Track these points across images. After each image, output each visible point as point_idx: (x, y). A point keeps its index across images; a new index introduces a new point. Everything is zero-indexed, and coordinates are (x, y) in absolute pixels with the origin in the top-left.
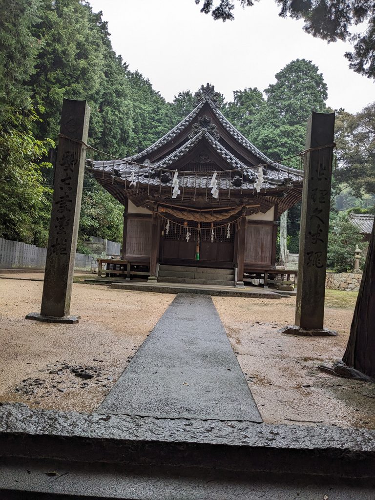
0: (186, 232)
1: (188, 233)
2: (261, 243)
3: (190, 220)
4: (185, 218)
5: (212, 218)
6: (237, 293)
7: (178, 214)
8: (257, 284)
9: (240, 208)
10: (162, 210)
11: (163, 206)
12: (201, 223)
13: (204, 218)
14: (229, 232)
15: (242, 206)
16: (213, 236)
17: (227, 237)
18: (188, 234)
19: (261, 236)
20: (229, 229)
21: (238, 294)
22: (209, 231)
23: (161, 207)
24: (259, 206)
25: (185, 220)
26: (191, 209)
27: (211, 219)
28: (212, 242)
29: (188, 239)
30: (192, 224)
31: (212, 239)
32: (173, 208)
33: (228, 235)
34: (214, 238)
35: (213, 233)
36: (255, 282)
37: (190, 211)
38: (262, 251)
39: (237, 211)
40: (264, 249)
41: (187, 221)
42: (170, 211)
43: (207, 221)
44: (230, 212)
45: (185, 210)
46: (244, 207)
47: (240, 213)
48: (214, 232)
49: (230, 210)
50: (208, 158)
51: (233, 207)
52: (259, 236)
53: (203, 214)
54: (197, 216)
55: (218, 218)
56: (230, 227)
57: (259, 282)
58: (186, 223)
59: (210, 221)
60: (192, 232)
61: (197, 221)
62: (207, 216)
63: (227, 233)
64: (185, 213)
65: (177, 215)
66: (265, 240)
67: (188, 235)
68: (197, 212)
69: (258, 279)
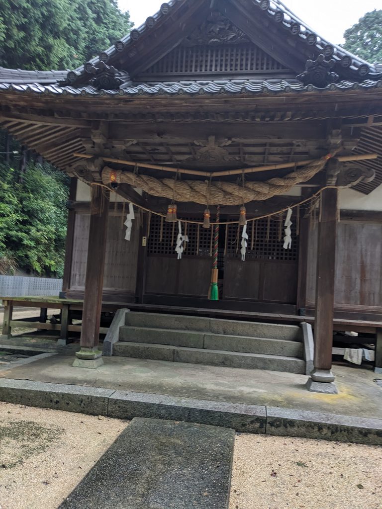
0: (176, 234)
1: (180, 235)
2: (359, 261)
3: (182, 200)
4: (169, 195)
5: (242, 193)
6: (320, 427)
7: (151, 184)
8: (357, 360)
9: (321, 164)
10: (113, 178)
11: (115, 168)
12: (213, 208)
13: (221, 195)
14: (288, 232)
15: (328, 157)
16: (244, 244)
17: (285, 246)
18: (181, 239)
19: (359, 245)
20: (288, 223)
21: (325, 431)
22: (235, 231)
23: (110, 170)
24: (374, 157)
25: (169, 202)
26: (187, 172)
27: (241, 196)
28: (243, 259)
29: (179, 250)
30: (189, 211)
31: (243, 252)
32: (142, 172)
33: (288, 241)
34: (248, 248)
35: (245, 235)
36: (351, 357)
37: (184, 178)
38: (363, 280)
39: (312, 173)
40: (368, 276)
41: (177, 203)
42: (131, 179)
43: (229, 203)
44: (292, 175)
45: (170, 175)
46: (333, 161)
47: (321, 178)
48: (248, 232)
49: (291, 170)
50: (230, 28)
51: (300, 164)
52: (355, 244)
53: (219, 184)
54: (202, 187)
55: (259, 193)
56: (293, 219)
57: (363, 357)
58: (172, 209)
59: (236, 203)
60: (191, 231)
61: (202, 201)
62: (229, 188)
63: (284, 235)
64: (171, 183)
65: (151, 189)
66: (369, 253)
67: (179, 243)
68: (202, 179)
69: (360, 350)
